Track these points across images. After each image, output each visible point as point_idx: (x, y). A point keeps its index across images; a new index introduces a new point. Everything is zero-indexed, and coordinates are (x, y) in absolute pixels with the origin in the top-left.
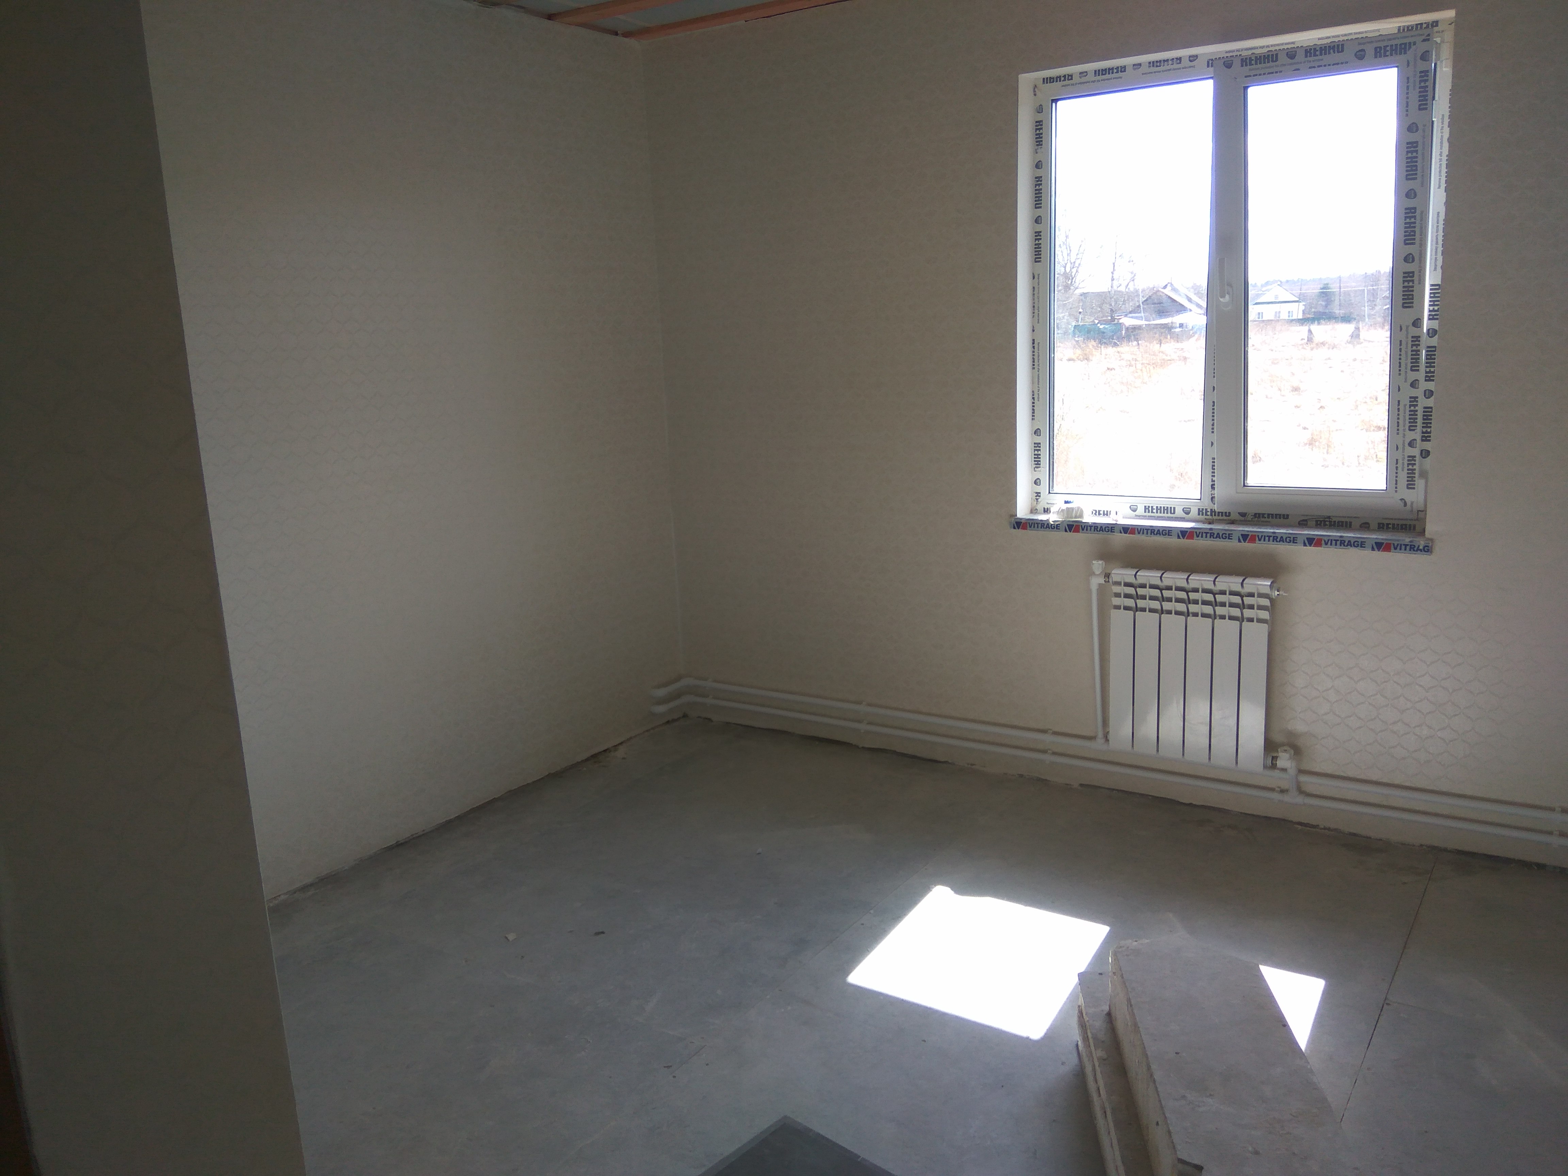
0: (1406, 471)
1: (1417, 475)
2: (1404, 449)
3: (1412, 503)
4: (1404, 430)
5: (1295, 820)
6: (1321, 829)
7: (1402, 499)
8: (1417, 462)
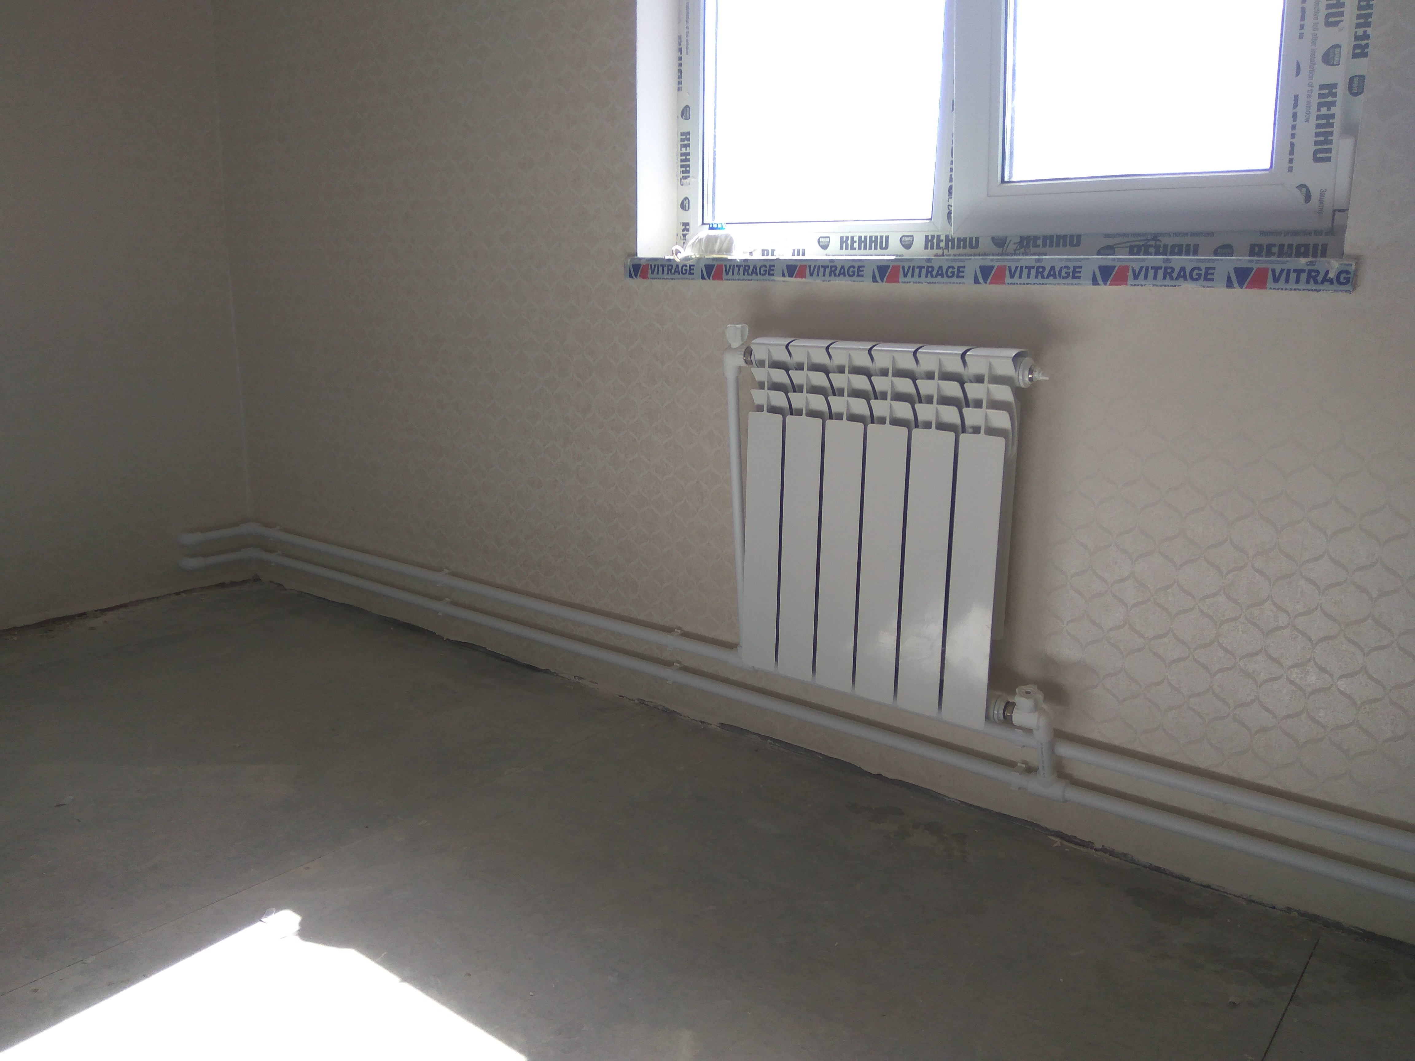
0: (1313, 121)
1: (1336, 130)
2: (1312, 71)
3: (1322, 193)
4: (1315, 27)
5: (1053, 826)
6: (1097, 850)
7: (1300, 187)
8: (1339, 99)
